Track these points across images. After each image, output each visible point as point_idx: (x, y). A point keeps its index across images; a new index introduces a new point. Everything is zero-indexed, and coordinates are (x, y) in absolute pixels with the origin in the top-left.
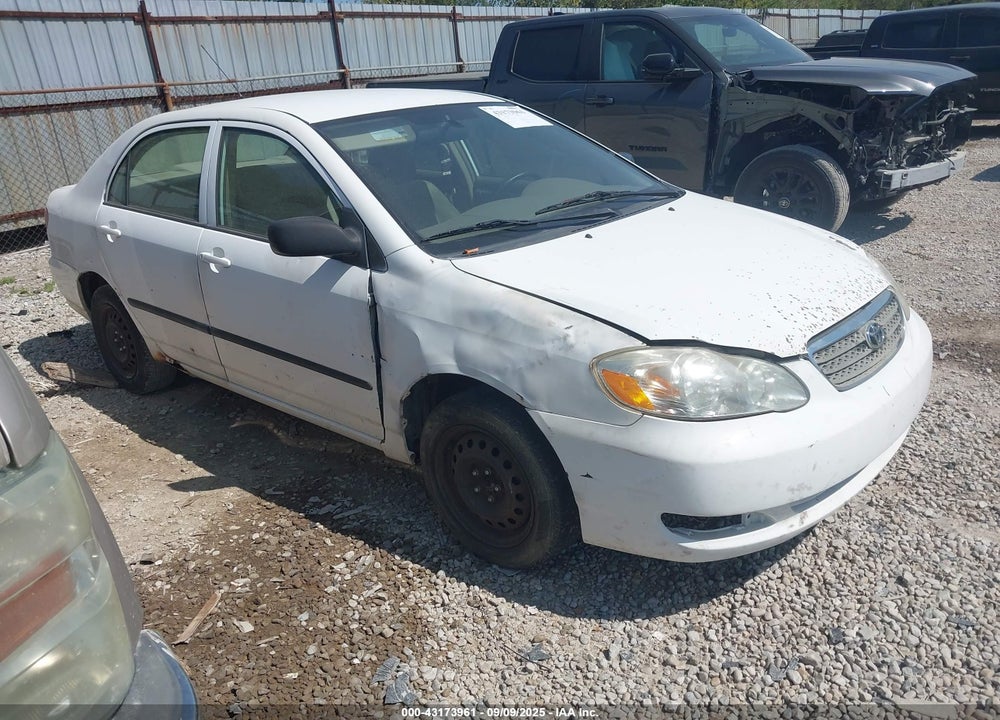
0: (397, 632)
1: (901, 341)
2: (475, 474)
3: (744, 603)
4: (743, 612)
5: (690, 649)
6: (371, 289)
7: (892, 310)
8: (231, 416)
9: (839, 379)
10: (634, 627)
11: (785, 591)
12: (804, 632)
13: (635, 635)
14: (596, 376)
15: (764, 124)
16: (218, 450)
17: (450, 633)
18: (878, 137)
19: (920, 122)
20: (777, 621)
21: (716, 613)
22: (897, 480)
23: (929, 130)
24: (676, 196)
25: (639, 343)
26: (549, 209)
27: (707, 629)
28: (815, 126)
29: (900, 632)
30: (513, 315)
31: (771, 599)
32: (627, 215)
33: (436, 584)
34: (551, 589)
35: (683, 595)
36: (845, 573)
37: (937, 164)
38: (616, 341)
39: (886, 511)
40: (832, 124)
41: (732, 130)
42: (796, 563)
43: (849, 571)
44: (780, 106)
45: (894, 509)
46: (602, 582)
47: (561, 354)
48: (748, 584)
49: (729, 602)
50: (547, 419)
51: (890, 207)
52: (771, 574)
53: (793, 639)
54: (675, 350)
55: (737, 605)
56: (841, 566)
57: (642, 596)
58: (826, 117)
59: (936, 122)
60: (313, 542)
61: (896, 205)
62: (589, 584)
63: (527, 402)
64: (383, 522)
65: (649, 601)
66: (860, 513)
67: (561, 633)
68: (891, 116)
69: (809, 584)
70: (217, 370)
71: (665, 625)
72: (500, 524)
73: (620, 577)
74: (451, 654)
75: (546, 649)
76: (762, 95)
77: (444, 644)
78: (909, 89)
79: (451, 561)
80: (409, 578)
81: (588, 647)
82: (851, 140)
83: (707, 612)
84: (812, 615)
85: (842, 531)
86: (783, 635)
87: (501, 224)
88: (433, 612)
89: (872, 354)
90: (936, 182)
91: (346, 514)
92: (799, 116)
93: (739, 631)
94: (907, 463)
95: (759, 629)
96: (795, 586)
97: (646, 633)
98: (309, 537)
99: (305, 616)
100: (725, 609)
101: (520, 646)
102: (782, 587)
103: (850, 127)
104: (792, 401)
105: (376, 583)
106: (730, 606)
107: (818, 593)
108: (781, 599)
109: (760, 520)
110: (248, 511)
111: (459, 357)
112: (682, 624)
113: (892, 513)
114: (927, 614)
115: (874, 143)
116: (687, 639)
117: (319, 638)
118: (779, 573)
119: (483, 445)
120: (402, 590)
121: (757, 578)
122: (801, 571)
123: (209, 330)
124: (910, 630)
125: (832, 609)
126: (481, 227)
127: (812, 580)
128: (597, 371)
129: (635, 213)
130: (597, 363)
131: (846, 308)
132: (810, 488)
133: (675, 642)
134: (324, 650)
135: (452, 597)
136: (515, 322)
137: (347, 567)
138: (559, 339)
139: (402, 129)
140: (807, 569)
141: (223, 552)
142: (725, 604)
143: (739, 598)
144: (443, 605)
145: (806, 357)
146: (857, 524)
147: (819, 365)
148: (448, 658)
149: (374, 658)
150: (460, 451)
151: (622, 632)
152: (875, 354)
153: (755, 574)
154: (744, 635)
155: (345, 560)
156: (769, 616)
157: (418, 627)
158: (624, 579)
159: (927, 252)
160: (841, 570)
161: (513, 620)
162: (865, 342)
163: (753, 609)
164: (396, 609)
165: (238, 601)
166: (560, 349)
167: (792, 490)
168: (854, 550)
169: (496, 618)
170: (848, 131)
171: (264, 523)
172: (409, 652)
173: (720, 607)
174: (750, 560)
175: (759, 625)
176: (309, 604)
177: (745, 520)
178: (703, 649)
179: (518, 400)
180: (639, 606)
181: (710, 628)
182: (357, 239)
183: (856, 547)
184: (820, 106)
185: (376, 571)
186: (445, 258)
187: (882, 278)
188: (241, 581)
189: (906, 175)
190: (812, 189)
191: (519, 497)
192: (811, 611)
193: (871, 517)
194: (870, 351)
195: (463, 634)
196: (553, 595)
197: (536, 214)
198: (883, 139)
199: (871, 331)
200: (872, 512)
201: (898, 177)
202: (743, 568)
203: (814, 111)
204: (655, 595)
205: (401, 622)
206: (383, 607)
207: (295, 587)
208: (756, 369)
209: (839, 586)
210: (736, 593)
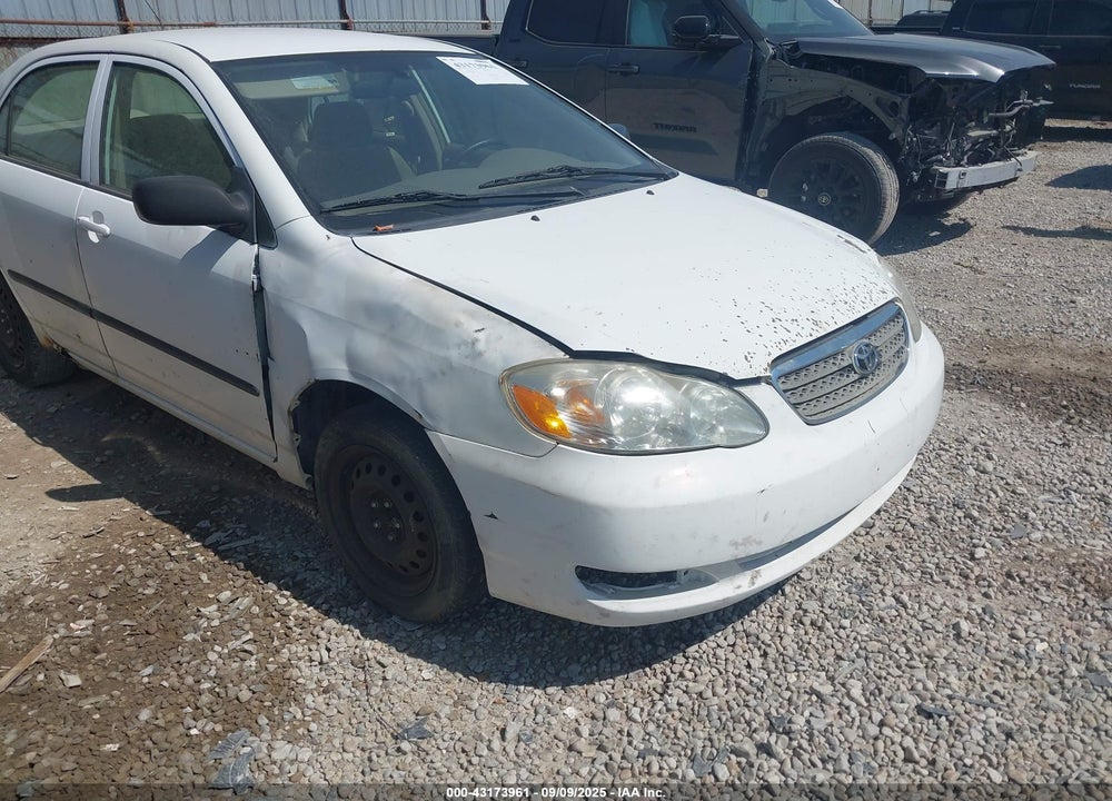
0: (256, 695)
1: (902, 367)
2: (374, 505)
3: (681, 675)
4: (678, 687)
5: (605, 731)
6: (257, 270)
7: (896, 328)
8: (133, 418)
9: (811, 409)
10: (544, 701)
11: (733, 662)
12: (743, 715)
13: (542, 711)
14: (506, 391)
15: (809, 104)
16: (105, 459)
17: (320, 699)
18: (935, 128)
19: (985, 113)
20: (715, 700)
21: (646, 687)
22: (894, 531)
23: (997, 123)
24: (663, 177)
25: (561, 354)
26: (497, 183)
27: (630, 706)
28: (867, 112)
29: (858, 719)
30: (416, 311)
31: (715, 672)
32: (594, 197)
33: (318, 637)
34: (457, 648)
35: (612, 662)
36: (809, 643)
37: (1001, 163)
38: (535, 350)
39: (874, 568)
40: (884, 110)
41: (771, 111)
42: (753, 628)
43: (814, 641)
44: (827, 85)
45: (884, 565)
46: (519, 642)
47: (468, 363)
48: (692, 650)
49: (664, 673)
50: (447, 443)
51: (949, 212)
52: (721, 641)
53: (730, 724)
54: (604, 365)
55: (673, 677)
56: (806, 633)
57: (564, 661)
58: (878, 102)
59: (1005, 114)
60: (186, 577)
61: (956, 210)
62: (504, 644)
63: (427, 420)
64: (275, 556)
65: (571, 668)
66: (843, 570)
67: (455, 704)
68: (952, 104)
69: (765, 655)
70: (104, 361)
71: (582, 700)
72: (401, 567)
73: (543, 636)
74: (313, 726)
75: (432, 724)
76: (807, 71)
77: (310, 713)
78: (975, 73)
79: (343, 609)
80: (290, 628)
81: (483, 724)
82: (904, 130)
83: (635, 685)
84: (759, 695)
85: (817, 591)
86: (719, 718)
87: (429, 196)
88: (307, 672)
89: (859, 380)
90: (999, 185)
91: (233, 545)
92: (849, 99)
93: (668, 710)
94: (909, 511)
95: (693, 709)
96: (746, 657)
97: (555, 707)
98: (182, 570)
99: (149, 670)
100: (658, 682)
101: (401, 719)
102: (732, 657)
103: (904, 115)
104: (745, 435)
105: (247, 633)
106: (665, 678)
107: (772, 666)
108: (727, 672)
109: (698, 578)
110: (120, 535)
111: (352, 360)
112: (602, 698)
113: (880, 570)
114: (895, 697)
115: (931, 134)
116: (605, 719)
117: (159, 699)
118: (731, 639)
119: (382, 471)
120: (276, 643)
121: (704, 646)
122: (758, 638)
123: (91, 312)
124: (870, 718)
125: (784, 687)
126: (400, 198)
127: (768, 650)
128: (507, 387)
129: (605, 194)
130: (508, 377)
131: (831, 322)
132: (759, 543)
133: (589, 720)
134: (160, 715)
135: (332, 654)
136: (418, 320)
137: (218, 610)
138: (465, 343)
139: (333, 76)
140: (766, 637)
141: (73, 585)
142: (659, 676)
143: (677, 668)
144: (321, 663)
145: (768, 381)
146: (836, 583)
147: (785, 391)
148: (309, 731)
149: (219, 728)
150: (358, 476)
151: (529, 706)
152: (864, 381)
153: (702, 638)
154: (673, 716)
155: (218, 601)
156: (709, 694)
157: (282, 688)
158: (547, 639)
159: (982, 265)
160: (806, 638)
161: (401, 687)
162: (851, 366)
163: (691, 684)
164: (262, 665)
165: (73, 648)
166: (467, 357)
167: (735, 544)
168: (826, 615)
169: (380, 683)
170: (901, 119)
171: (133, 551)
172: (263, 721)
173: (651, 679)
174: (700, 621)
175: (693, 704)
176: (157, 657)
177: (683, 579)
178: (620, 732)
179: (416, 417)
180: (557, 674)
181: (635, 705)
182: (243, 207)
183: (828, 611)
184: (871, 88)
185: (251, 617)
186: (346, 235)
187: (888, 288)
188: (84, 623)
189: (964, 174)
190: (857, 184)
191: (421, 536)
192: (758, 689)
193: (854, 574)
194: (856, 377)
195: (334, 701)
196: (457, 656)
197: (480, 188)
198: (942, 132)
199: (860, 352)
200: (859, 571)
201: (955, 177)
202: (690, 631)
203: (865, 94)
204: (579, 661)
205: (265, 683)
206: (247, 663)
207: (147, 633)
208: (702, 393)
209: (799, 658)
210: (673, 662)
